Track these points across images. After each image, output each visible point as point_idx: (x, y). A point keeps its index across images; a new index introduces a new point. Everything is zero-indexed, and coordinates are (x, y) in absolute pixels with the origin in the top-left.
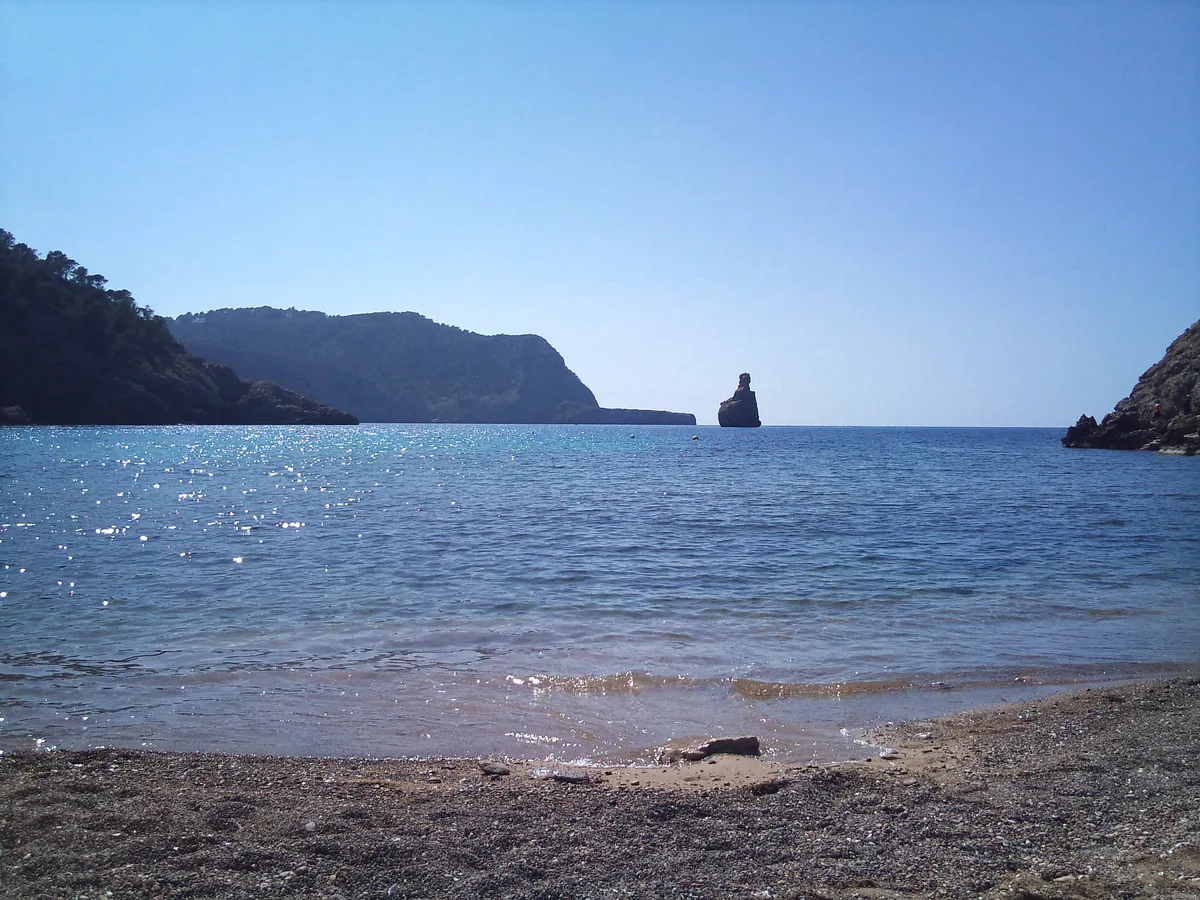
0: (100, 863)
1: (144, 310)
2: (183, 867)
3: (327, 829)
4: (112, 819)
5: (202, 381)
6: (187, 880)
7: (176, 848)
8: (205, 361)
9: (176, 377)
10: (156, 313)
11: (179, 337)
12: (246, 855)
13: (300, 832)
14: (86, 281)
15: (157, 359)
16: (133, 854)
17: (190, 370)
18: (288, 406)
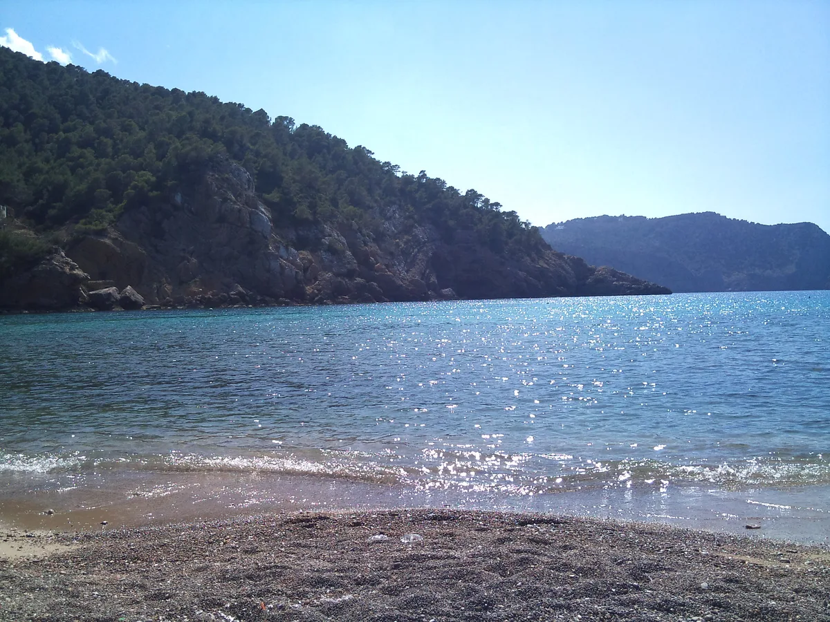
0: (566, 595)
1: (525, 223)
2: (622, 604)
3: (717, 589)
4: (565, 565)
5: (563, 268)
6: (628, 614)
7: (614, 590)
8: (564, 254)
9: (546, 266)
10: (532, 225)
11: (547, 239)
12: (666, 601)
13: (697, 589)
14: (489, 207)
15: (534, 255)
16: (587, 591)
17: (555, 261)
18: (621, 283)
